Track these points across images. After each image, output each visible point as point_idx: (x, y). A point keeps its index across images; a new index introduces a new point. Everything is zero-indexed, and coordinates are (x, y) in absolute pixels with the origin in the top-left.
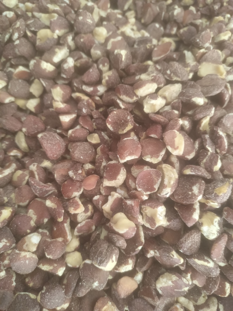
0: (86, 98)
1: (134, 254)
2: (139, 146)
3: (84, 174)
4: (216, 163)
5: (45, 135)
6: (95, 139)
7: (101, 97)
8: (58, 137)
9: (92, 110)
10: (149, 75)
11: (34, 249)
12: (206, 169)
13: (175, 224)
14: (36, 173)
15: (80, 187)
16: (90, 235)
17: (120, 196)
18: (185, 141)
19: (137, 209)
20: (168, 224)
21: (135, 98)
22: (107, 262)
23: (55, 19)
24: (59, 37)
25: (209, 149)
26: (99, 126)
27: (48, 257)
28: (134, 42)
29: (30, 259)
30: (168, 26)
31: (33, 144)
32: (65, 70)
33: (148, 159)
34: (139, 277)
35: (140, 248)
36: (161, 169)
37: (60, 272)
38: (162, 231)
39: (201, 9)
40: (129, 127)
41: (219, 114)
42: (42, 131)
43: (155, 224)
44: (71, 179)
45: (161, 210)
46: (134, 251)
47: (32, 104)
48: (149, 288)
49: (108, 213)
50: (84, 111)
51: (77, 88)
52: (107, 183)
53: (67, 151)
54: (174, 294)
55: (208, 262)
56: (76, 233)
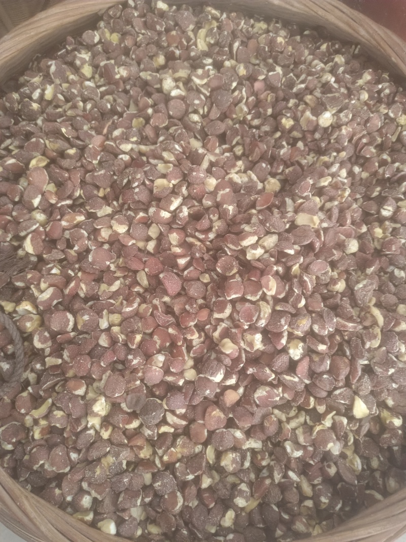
0: (198, 243)
1: (237, 370)
2: (242, 287)
3: (197, 308)
4: (300, 302)
5: (166, 276)
6: (206, 278)
7: (211, 242)
8: (176, 277)
9: (204, 254)
10: (251, 227)
11: (161, 365)
12: (293, 306)
13: (269, 348)
14: (159, 306)
15: (195, 318)
16: (202, 357)
17: (226, 326)
18: (277, 284)
19: (239, 335)
20: (264, 348)
21: (240, 248)
22: (217, 374)
23: (171, 169)
24: (174, 186)
25: (296, 290)
26: (210, 267)
27: (172, 370)
28: (241, 188)
29: (159, 371)
30: (275, 164)
31: (154, 282)
32: (181, 219)
33: (249, 298)
34: (241, 390)
35: (242, 365)
36: (259, 306)
37: (181, 383)
38: (259, 354)
39: (309, 144)
40: (235, 270)
41: (308, 260)
42: (162, 272)
43: (253, 348)
44: (188, 312)
45: (258, 337)
46: (237, 368)
47: (151, 246)
48: (249, 399)
49: (217, 339)
50: (197, 255)
51: (190, 233)
52: (216, 315)
53: (183, 288)
54: (268, 403)
55: (294, 378)
56: (192, 355)
